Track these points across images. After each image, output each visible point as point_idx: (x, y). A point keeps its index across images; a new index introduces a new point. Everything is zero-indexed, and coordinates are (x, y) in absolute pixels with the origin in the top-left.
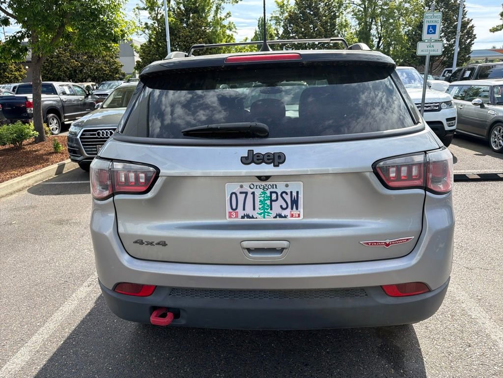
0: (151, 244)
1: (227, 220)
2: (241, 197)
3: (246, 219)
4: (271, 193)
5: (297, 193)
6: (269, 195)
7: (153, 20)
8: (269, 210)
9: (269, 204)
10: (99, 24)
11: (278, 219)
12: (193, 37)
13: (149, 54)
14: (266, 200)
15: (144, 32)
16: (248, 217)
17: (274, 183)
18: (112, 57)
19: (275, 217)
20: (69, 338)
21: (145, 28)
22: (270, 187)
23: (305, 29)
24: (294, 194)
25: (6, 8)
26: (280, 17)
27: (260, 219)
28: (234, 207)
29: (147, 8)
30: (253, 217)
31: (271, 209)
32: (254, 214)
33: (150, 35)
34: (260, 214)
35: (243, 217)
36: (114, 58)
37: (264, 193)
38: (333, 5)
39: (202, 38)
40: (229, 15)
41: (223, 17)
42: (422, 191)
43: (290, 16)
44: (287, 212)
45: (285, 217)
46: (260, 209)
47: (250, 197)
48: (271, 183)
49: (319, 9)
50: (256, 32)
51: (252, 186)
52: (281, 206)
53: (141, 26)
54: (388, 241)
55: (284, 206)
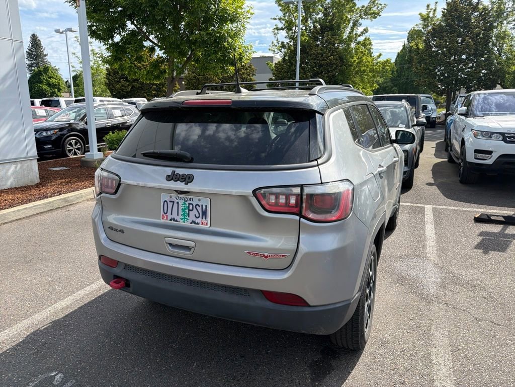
0: (116, 230)
1: (162, 221)
2: (170, 205)
3: (172, 222)
4: (189, 204)
5: (206, 206)
6: (188, 205)
7: (290, 39)
8: (187, 217)
9: (187, 212)
10: (220, 49)
11: (193, 224)
12: (324, 55)
13: (281, 71)
14: (186, 209)
15: (280, 50)
16: (174, 220)
17: (192, 197)
18: (249, 75)
19: (191, 223)
20: (99, 297)
21: (281, 47)
22: (188, 199)
23: (450, 44)
24: (204, 207)
25: (153, 38)
26: (423, 31)
27: (181, 223)
28: (165, 212)
29: (285, 28)
30: (177, 221)
31: (189, 217)
32: (178, 218)
33: (286, 53)
34: (182, 219)
35: (171, 220)
36: (251, 75)
37: (185, 204)
38: (490, 14)
39: (334, 56)
40: (366, 30)
41: (359, 33)
42: (297, 218)
43: (433, 29)
44: (199, 220)
45: (198, 224)
46: (182, 215)
47: (176, 205)
48: (190, 197)
49: (470, 20)
50: (404, 45)
51: (177, 198)
52: (195, 215)
53: (278, 45)
54: (266, 254)
55: (197, 216)
